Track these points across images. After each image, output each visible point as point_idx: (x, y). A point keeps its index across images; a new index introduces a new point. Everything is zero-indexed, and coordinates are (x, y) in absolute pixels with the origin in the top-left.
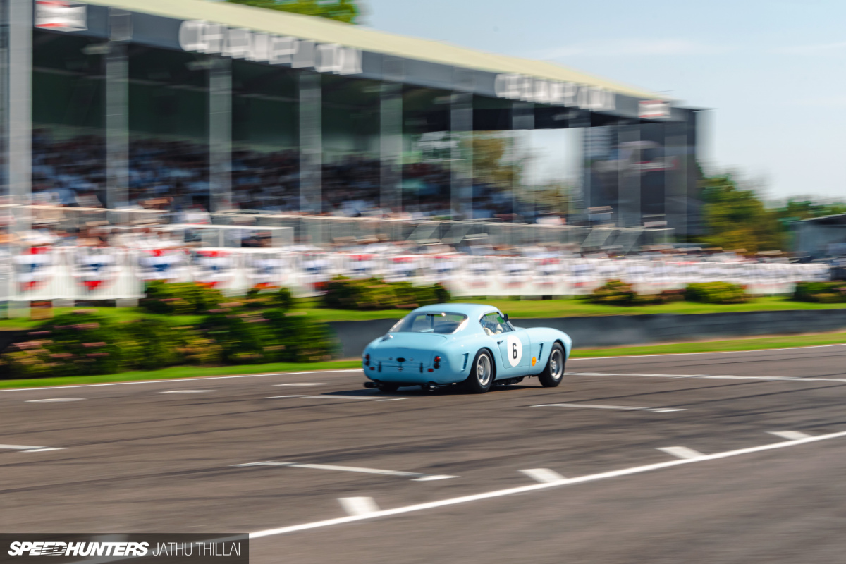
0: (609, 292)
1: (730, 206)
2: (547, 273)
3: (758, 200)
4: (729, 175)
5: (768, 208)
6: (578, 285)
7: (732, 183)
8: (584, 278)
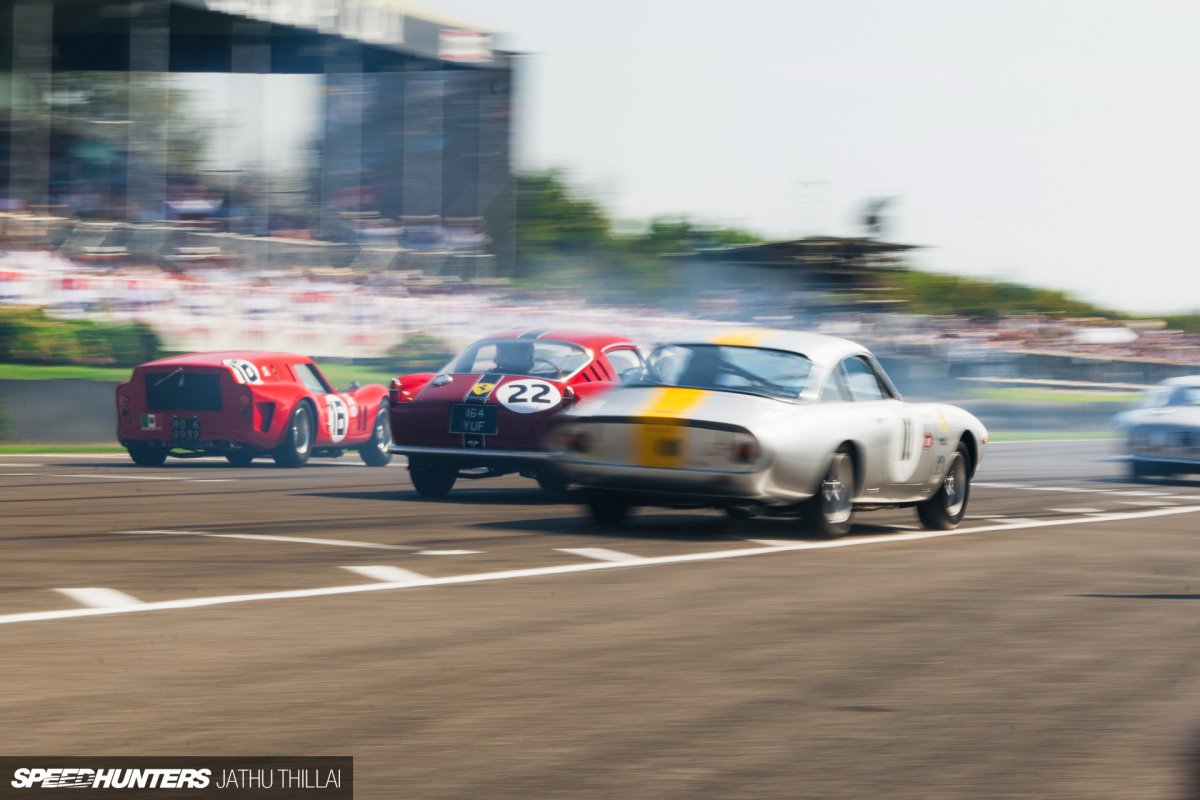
0: (416, 353)
1: (555, 226)
2: (308, 318)
3: (600, 217)
4: (555, 172)
5: (618, 231)
6: (360, 339)
7: (559, 187)
8: (367, 329)
